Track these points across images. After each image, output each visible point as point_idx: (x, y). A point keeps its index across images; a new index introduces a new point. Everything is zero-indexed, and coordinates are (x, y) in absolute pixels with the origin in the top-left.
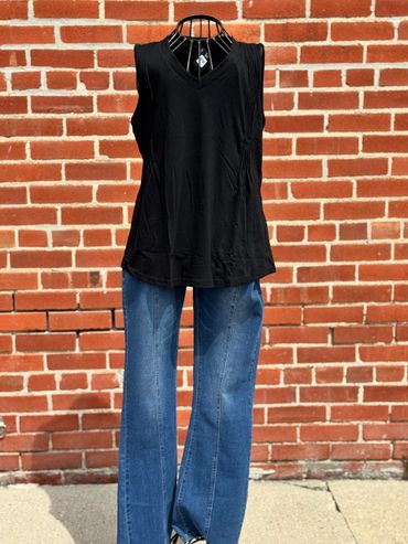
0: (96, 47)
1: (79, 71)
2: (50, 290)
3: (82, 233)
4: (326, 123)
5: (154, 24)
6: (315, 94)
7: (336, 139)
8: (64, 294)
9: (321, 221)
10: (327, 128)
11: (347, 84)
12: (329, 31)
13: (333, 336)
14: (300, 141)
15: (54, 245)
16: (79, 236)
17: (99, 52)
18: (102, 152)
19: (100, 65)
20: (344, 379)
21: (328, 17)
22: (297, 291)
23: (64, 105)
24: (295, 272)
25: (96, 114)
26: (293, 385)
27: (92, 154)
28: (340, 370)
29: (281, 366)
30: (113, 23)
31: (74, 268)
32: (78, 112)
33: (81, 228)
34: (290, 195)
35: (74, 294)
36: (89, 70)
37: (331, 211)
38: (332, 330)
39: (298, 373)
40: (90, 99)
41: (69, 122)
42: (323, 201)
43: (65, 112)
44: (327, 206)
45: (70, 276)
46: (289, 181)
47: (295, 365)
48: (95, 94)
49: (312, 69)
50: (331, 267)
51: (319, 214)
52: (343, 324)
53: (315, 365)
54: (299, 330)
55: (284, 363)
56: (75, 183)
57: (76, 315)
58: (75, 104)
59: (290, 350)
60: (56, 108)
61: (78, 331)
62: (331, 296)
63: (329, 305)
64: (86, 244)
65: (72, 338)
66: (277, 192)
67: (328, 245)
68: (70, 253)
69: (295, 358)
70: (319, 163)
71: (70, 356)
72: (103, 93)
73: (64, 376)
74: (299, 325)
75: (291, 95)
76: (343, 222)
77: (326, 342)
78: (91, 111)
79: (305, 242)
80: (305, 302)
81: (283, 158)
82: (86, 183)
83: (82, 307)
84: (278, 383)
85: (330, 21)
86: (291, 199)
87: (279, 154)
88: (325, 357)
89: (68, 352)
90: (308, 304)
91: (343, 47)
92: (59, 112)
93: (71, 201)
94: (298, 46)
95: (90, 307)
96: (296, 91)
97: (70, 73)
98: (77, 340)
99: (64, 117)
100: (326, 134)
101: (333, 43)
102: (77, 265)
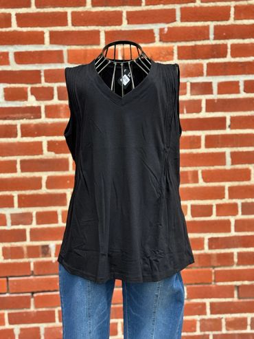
0: (43, 67)
1: (29, 87)
2: (10, 261)
3: (34, 214)
4: (228, 122)
5: (89, 48)
6: (219, 100)
7: (236, 135)
8: (21, 264)
9: (226, 200)
10: (229, 126)
11: (245, 91)
12: (229, 51)
13: (238, 291)
14: (207, 138)
15: (12, 224)
16: (32, 217)
17: (46, 71)
18: (49, 149)
19: (46, 81)
20: (249, 327)
21: (228, 39)
22: (208, 256)
23: (19, 113)
24: (206, 242)
25: (43, 119)
26: (207, 333)
27: (41, 152)
28: (245, 320)
29: (197, 318)
30: (56, 48)
31: (28, 242)
32: (30, 118)
33: (34, 211)
34: (201, 179)
35: (28, 264)
36: (38, 85)
37: (234, 192)
38: (238, 287)
39: (211, 323)
40: (39, 108)
41: (23, 127)
42: (227, 185)
43: (19, 119)
44: (231, 189)
45: (25, 250)
46: (200, 169)
47: (209, 316)
48: (43, 104)
49: (215, 80)
50: (235, 237)
51: (224, 194)
52: (246, 283)
53: (224, 316)
54: (211, 288)
55: (199, 315)
56: (28, 175)
57: (31, 280)
58: (27, 112)
59: (204, 305)
60: (11, 116)
61: (33, 293)
62: (236, 260)
63: (235, 267)
64: (38, 223)
65: (28, 299)
66: (190, 178)
67: (232, 219)
68: (24, 231)
69: (208, 310)
70: (223, 154)
71: (27, 313)
72: (49, 103)
73: (22, 329)
74: (211, 283)
75: (199, 101)
76: (243, 201)
77: (233, 297)
78: (40, 117)
79: (214, 217)
80: (215, 265)
81: (195, 151)
82: (37, 174)
83: (35, 273)
84: (195, 331)
85: (229, 42)
86: (202, 183)
87: (191, 148)
88: (232, 309)
89: (25, 310)
90: (218, 267)
91: (241, 63)
92: (14, 119)
93: (25, 189)
94: (205, 62)
95: (41, 273)
96: (204, 98)
97: (22, 88)
98: (32, 300)
99: (19, 123)
100: (228, 131)
101: (233, 60)
102: (31, 240)
